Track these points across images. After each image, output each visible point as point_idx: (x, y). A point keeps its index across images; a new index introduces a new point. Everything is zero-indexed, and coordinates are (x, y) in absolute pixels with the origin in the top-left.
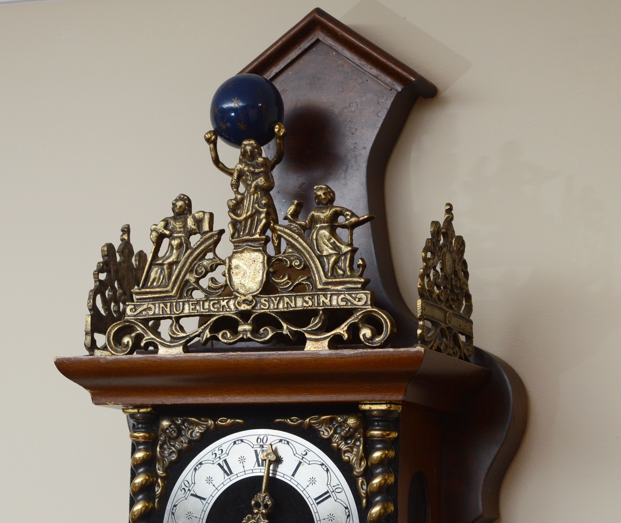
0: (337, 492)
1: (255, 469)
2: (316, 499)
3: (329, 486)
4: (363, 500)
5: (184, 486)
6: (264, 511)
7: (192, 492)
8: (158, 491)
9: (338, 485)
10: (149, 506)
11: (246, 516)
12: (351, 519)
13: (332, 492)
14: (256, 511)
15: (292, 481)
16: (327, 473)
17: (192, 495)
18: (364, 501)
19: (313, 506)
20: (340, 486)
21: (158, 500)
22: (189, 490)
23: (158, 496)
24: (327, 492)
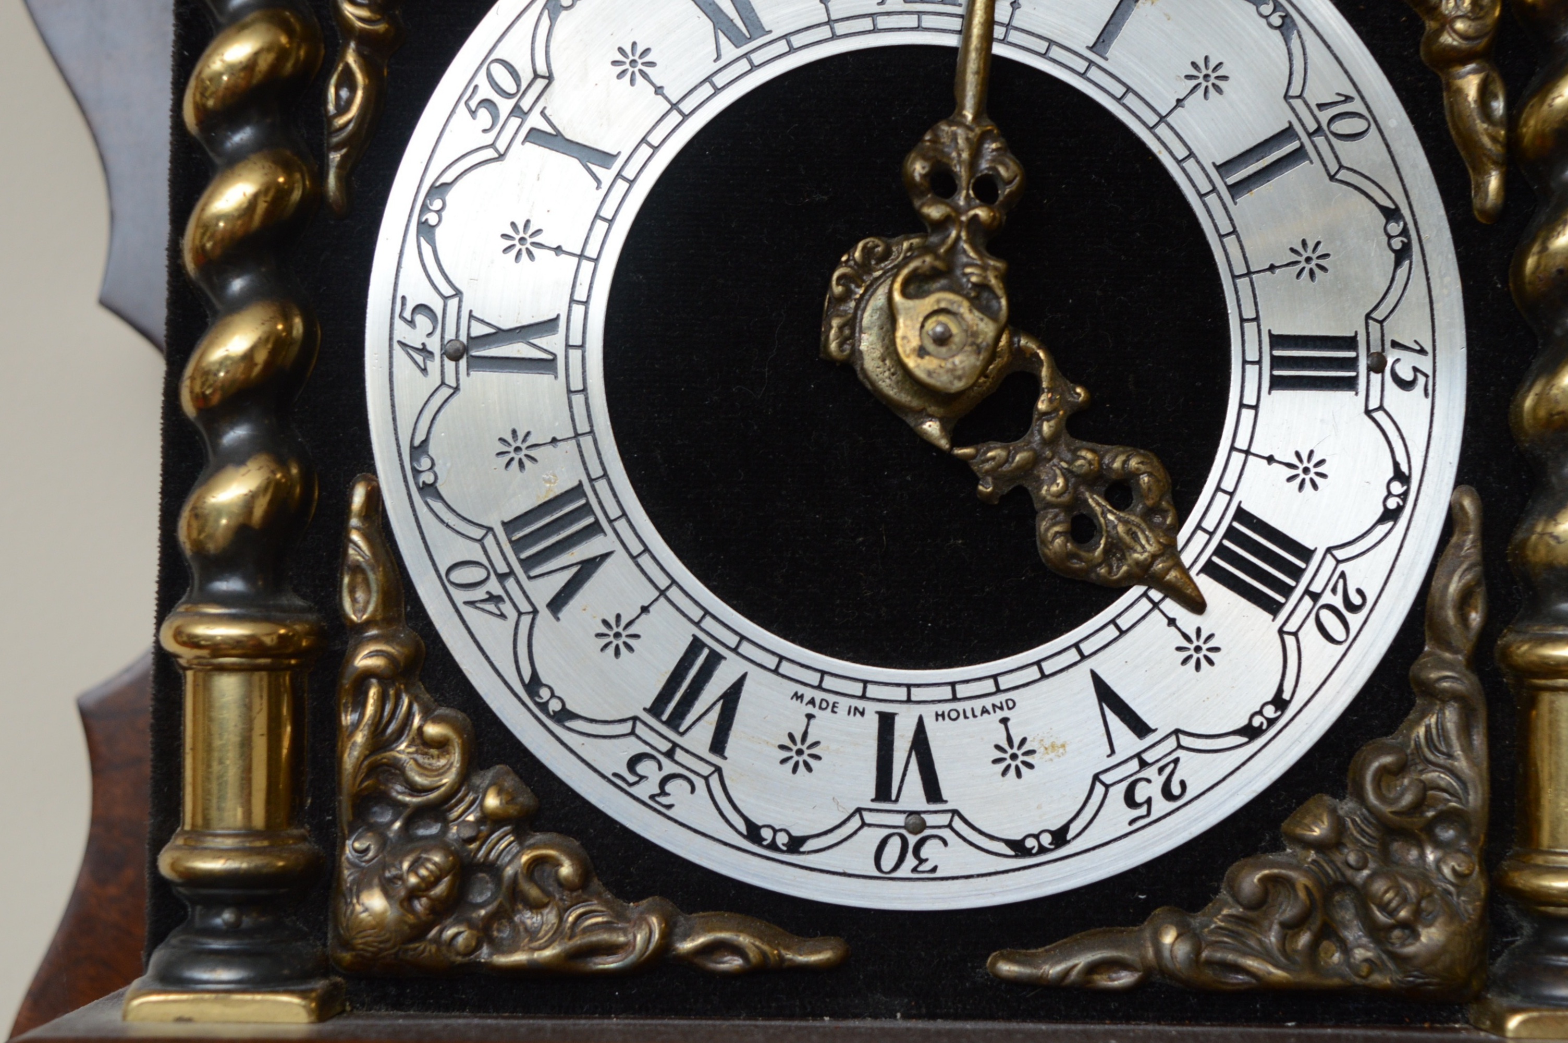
0: (1340, 132)
1: (888, 14)
2: (1224, 168)
3: (1298, 104)
4: (1483, 173)
5: (485, 91)
6: (982, 213)
7: (535, 120)
8: (343, 108)
9: (1348, 99)
10: (290, 191)
11: (853, 245)
12: (1418, 270)
13: (1310, 135)
14: (935, 212)
15: (1094, 73)
16: (1287, 41)
17: (534, 136)
18: (1494, 182)
19: (1212, 200)
20: (1357, 106)
21: (344, 158)
22: (517, 111)
23: (344, 134)
24: (1287, 133)
